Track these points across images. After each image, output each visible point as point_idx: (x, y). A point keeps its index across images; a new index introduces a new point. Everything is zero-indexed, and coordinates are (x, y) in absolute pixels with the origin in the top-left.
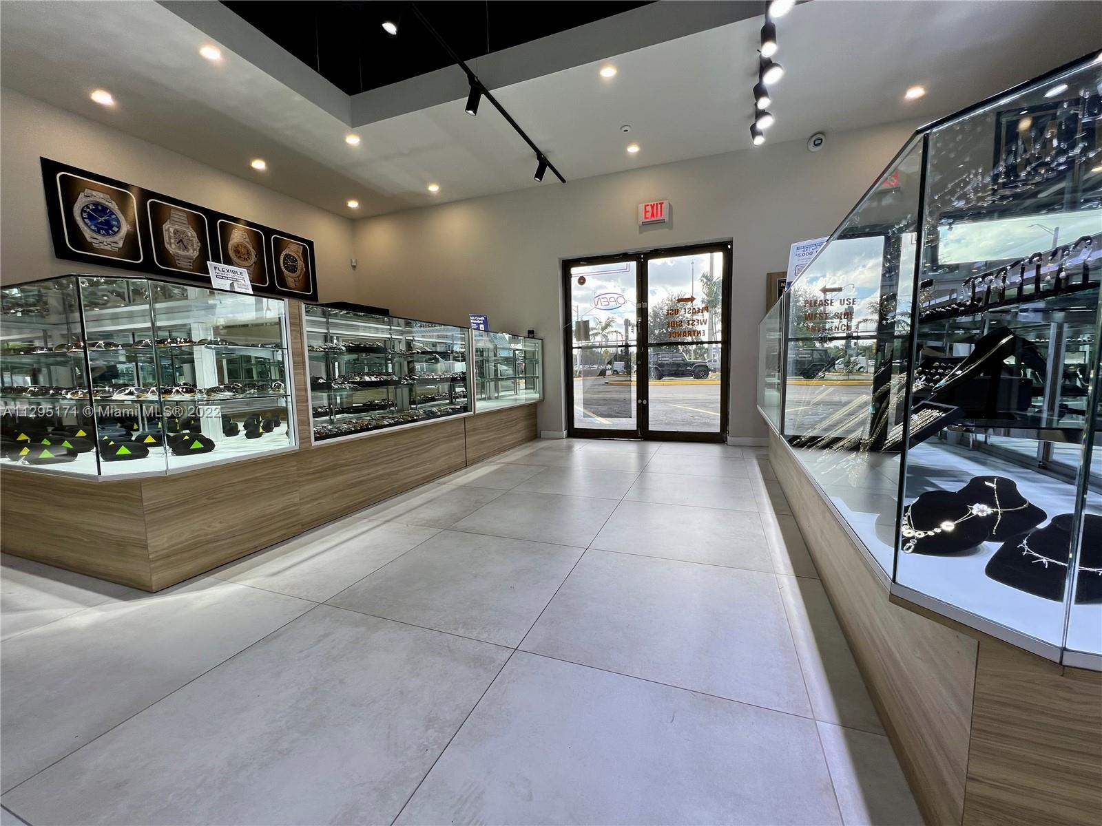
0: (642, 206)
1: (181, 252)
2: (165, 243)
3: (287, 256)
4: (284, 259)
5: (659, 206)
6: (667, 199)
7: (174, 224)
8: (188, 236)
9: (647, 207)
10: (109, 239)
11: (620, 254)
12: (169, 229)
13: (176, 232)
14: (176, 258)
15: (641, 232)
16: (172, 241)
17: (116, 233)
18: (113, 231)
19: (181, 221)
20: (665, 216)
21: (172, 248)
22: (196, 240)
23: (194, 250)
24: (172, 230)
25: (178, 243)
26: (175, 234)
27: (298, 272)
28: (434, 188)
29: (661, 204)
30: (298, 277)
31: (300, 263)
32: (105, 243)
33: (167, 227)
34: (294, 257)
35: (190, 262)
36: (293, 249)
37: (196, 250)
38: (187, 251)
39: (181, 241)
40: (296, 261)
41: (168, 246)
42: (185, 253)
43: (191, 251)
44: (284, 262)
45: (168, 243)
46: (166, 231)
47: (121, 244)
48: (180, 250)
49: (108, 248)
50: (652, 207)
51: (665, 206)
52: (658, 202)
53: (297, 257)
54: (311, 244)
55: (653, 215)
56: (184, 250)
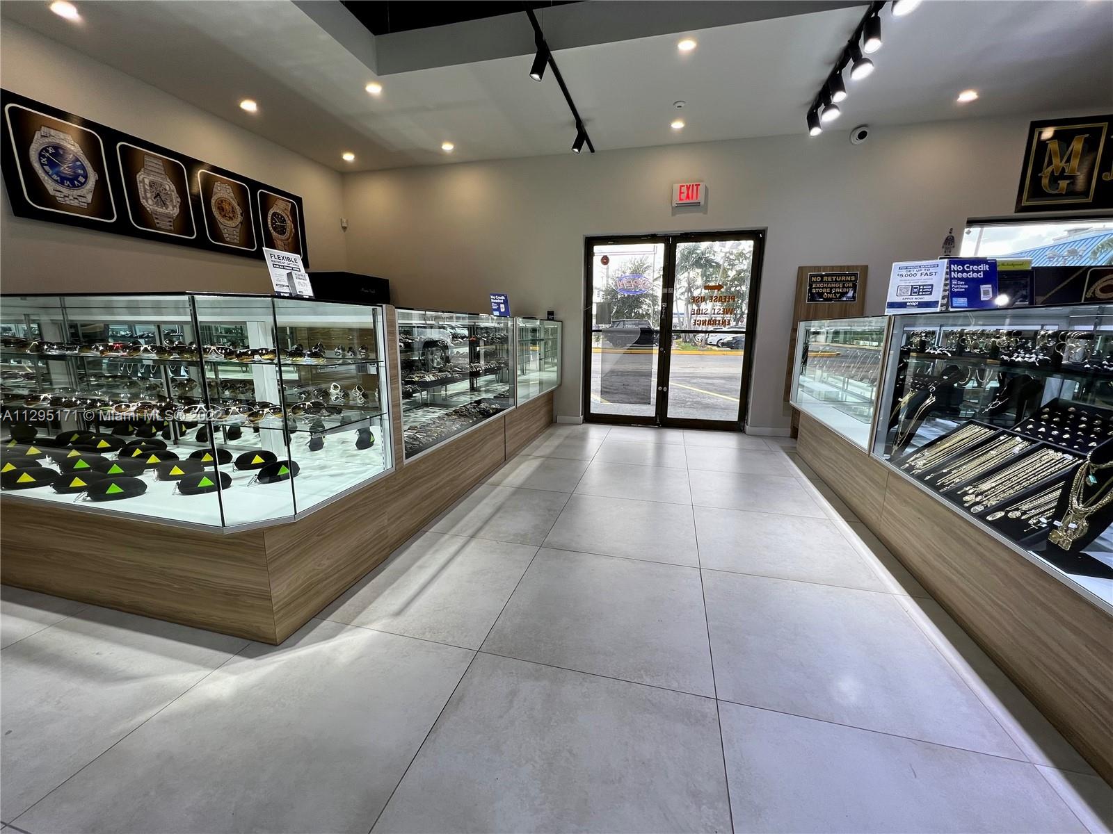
0: (677, 187)
1: (159, 210)
2: (141, 198)
3: (274, 214)
4: (272, 219)
5: (695, 187)
6: (702, 181)
7: (149, 175)
8: (165, 190)
9: (682, 188)
10: (76, 192)
11: (649, 235)
12: (143, 179)
13: (152, 184)
14: (154, 216)
15: (673, 214)
16: (149, 195)
17: (83, 184)
18: (79, 182)
19: (157, 171)
20: (701, 199)
21: (149, 204)
22: (175, 194)
23: (174, 207)
24: (147, 181)
25: (155, 198)
26: (151, 186)
27: (287, 234)
28: (448, 147)
29: (698, 185)
30: (288, 239)
31: (289, 224)
32: (71, 198)
33: (141, 177)
34: (282, 216)
35: (170, 222)
36: (280, 207)
37: (175, 206)
38: (167, 208)
39: (158, 195)
40: (284, 220)
41: (143, 202)
42: (163, 210)
43: (171, 208)
44: (272, 222)
45: (143, 198)
46: (140, 182)
47: (89, 198)
48: (157, 205)
49: (75, 203)
50: (688, 188)
51: (701, 188)
52: (695, 184)
53: (286, 217)
54: (299, 200)
55: (688, 197)
56: (162, 207)
